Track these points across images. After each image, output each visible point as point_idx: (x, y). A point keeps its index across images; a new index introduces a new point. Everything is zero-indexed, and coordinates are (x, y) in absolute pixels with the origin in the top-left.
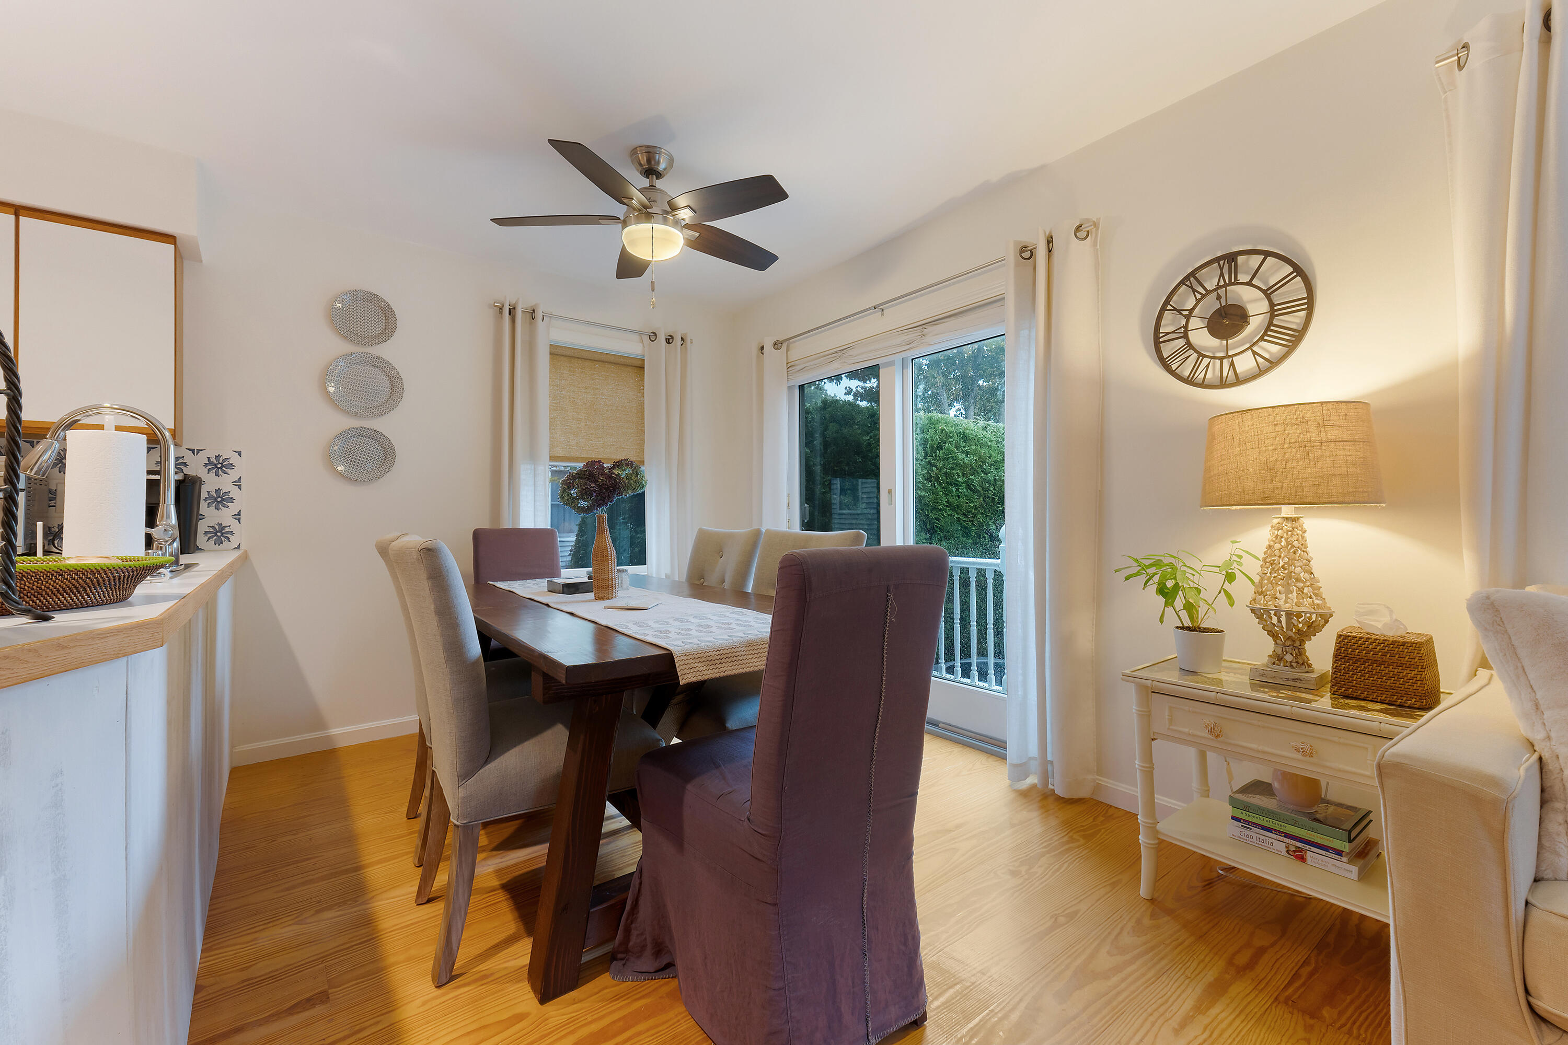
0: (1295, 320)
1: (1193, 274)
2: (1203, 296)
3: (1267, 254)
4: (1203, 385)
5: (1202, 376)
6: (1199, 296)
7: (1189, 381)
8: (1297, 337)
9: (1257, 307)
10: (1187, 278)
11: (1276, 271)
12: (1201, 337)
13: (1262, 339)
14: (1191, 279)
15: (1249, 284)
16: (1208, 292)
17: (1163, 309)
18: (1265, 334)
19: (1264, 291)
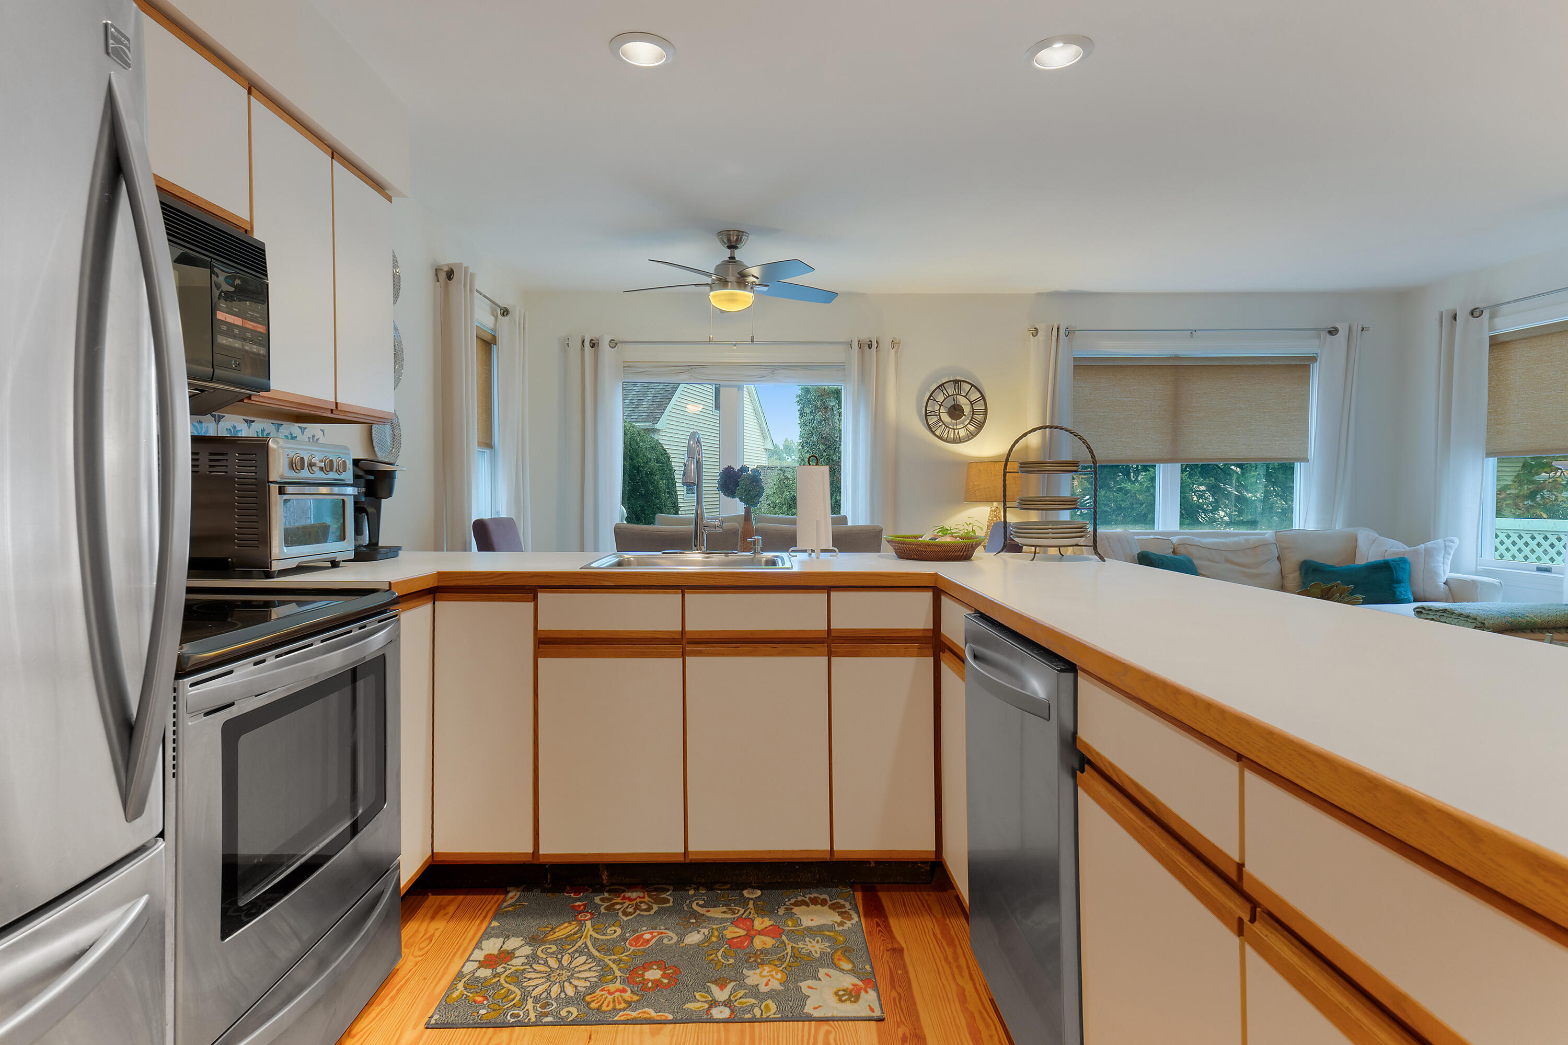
0: (979, 417)
1: (943, 384)
2: (947, 397)
3: (972, 385)
4: (946, 441)
5: (946, 436)
6: (946, 397)
7: (940, 438)
8: (980, 426)
9: (967, 409)
10: (940, 386)
11: (975, 395)
12: (945, 417)
13: (969, 423)
14: (941, 387)
15: (965, 397)
16: (949, 396)
17: (929, 399)
18: (970, 422)
19: (971, 402)
